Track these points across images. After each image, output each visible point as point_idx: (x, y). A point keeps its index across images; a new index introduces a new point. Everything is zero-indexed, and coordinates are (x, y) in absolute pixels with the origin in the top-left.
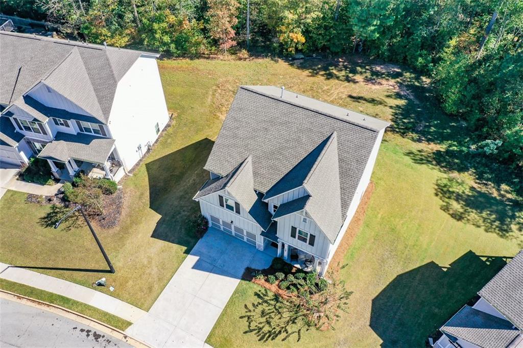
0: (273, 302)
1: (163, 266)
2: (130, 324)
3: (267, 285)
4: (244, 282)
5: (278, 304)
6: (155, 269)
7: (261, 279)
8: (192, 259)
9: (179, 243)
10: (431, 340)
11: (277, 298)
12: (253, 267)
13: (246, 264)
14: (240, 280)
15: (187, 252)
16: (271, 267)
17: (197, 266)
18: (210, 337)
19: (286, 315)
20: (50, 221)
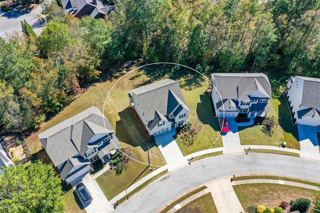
0: (185, 137)
1: (157, 154)
2: (167, 169)
3: (181, 135)
4: (176, 139)
5: (187, 136)
6: (156, 156)
7: (178, 135)
8: (160, 147)
9: (153, 147)
10: (215, 117)
11: (185, 135)
12: (174, 135)
13: (172, 136)
14: (174, 140)
15: (157, 146)
16: (176, 131)
17: (163, 147)
18: (183, 155)
19: (191, 136)
20: (119, 172)
